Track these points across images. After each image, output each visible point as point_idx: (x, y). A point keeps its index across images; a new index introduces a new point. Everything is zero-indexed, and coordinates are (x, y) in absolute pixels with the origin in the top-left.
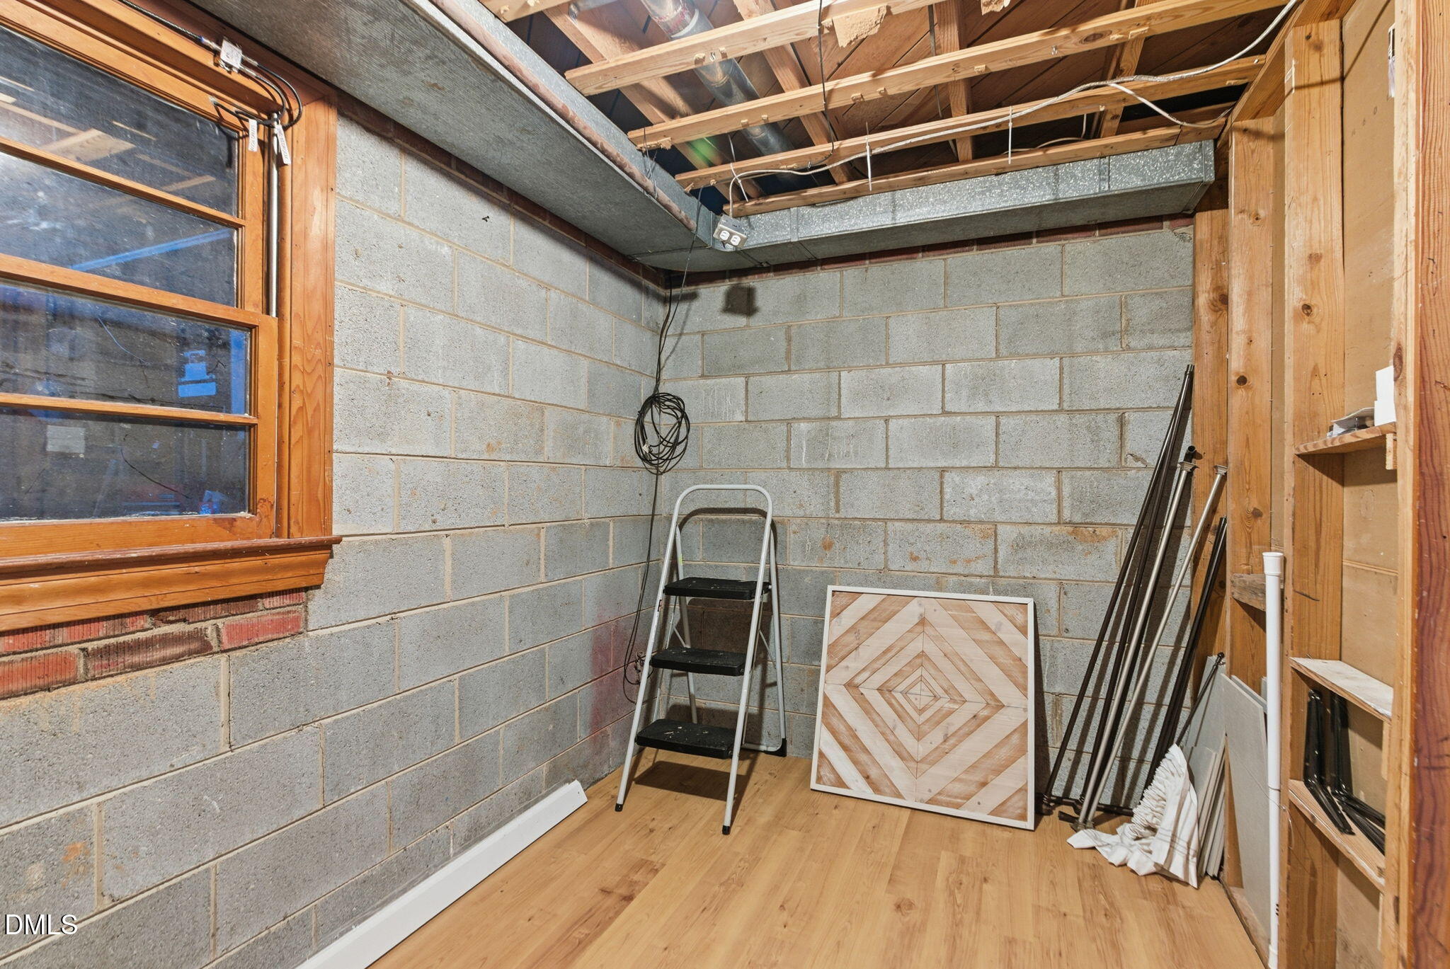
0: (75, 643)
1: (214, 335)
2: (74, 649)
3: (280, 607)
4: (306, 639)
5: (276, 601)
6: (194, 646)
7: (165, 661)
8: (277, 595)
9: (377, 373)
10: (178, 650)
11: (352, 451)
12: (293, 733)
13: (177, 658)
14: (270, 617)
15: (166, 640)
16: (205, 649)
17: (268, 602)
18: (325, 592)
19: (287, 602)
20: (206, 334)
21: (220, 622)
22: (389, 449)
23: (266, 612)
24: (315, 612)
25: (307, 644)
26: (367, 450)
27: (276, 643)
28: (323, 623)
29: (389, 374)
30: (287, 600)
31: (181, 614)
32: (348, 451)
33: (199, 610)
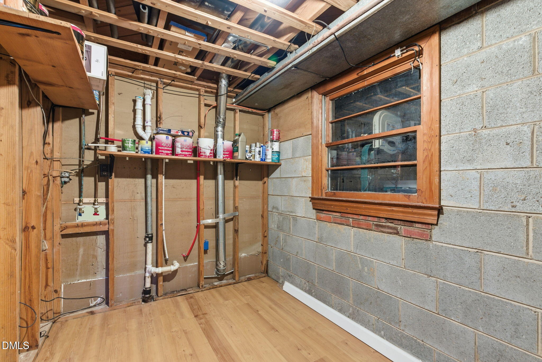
0: (372, 221)
1: (407, 138)
2: (372, 222)
3: (421, 228)
4: (431, 244)
5: (419, 226)
6: (395, 231)
7: (388, 233)
8: (420, 224)
9: (467, 132)
10: (391, 231)
11: (453, 170)
12: (426, 276)
13: (391, 233)
14: (417, 230)
15: (389, 227)
16: (397, 233)
17: (417, 225)
18: (440, 228)
19: (424, 227)
20: (405, 138)
21: (402, 227)
22: (476, 167)
23: (417, 229)
24: (435, 234)
25: (431, 245)
26: (461, 168)
27: (419, 240)
28: (438, 240)
29: (475, 130)
30: (424, 226)
31: (392, 221)
32: (450, 170)
33: (396, 221)
